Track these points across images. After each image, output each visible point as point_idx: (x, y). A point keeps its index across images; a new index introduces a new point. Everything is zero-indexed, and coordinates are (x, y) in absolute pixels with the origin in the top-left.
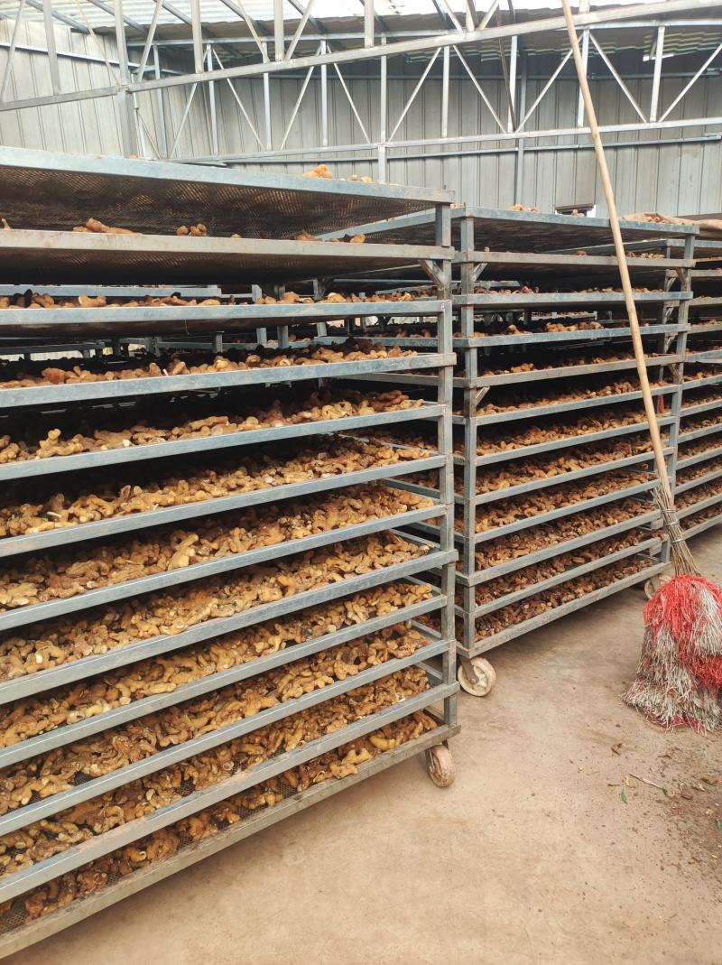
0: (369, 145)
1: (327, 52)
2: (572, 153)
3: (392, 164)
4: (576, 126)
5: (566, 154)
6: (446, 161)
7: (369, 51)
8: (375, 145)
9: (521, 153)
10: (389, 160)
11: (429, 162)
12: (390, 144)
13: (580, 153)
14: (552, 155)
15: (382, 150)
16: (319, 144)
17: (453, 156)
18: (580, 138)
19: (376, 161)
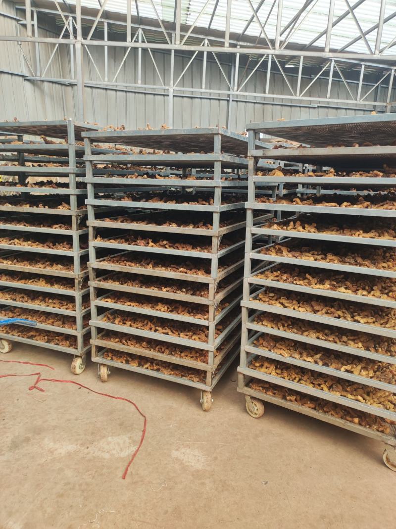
0: (164, 87)
1: (208, 46)
2: (253, 104)
3: (175, 98)
4: (265, 93)
5: (250, 104)
6: (193, 100)
7: (226, 49)
8: (167, 87)
9: (231, 101)
10: (174, 96)
11: (185, 99)
12: (175, 88)
13: (256, 105)
14: (244, 104)
15: (171, 91)
16: (136, 82)
17: (197, 98)
18: (256, 98)
19: (168, 95)
